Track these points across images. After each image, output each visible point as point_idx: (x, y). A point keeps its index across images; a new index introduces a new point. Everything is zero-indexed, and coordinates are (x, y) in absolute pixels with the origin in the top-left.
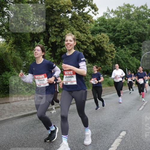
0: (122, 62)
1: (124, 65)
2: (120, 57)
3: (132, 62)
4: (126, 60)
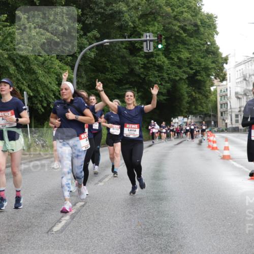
0: (12, 69)
1: (19, 80)
2: (3, 52)
3: (46, 70)
4: (24, 64)
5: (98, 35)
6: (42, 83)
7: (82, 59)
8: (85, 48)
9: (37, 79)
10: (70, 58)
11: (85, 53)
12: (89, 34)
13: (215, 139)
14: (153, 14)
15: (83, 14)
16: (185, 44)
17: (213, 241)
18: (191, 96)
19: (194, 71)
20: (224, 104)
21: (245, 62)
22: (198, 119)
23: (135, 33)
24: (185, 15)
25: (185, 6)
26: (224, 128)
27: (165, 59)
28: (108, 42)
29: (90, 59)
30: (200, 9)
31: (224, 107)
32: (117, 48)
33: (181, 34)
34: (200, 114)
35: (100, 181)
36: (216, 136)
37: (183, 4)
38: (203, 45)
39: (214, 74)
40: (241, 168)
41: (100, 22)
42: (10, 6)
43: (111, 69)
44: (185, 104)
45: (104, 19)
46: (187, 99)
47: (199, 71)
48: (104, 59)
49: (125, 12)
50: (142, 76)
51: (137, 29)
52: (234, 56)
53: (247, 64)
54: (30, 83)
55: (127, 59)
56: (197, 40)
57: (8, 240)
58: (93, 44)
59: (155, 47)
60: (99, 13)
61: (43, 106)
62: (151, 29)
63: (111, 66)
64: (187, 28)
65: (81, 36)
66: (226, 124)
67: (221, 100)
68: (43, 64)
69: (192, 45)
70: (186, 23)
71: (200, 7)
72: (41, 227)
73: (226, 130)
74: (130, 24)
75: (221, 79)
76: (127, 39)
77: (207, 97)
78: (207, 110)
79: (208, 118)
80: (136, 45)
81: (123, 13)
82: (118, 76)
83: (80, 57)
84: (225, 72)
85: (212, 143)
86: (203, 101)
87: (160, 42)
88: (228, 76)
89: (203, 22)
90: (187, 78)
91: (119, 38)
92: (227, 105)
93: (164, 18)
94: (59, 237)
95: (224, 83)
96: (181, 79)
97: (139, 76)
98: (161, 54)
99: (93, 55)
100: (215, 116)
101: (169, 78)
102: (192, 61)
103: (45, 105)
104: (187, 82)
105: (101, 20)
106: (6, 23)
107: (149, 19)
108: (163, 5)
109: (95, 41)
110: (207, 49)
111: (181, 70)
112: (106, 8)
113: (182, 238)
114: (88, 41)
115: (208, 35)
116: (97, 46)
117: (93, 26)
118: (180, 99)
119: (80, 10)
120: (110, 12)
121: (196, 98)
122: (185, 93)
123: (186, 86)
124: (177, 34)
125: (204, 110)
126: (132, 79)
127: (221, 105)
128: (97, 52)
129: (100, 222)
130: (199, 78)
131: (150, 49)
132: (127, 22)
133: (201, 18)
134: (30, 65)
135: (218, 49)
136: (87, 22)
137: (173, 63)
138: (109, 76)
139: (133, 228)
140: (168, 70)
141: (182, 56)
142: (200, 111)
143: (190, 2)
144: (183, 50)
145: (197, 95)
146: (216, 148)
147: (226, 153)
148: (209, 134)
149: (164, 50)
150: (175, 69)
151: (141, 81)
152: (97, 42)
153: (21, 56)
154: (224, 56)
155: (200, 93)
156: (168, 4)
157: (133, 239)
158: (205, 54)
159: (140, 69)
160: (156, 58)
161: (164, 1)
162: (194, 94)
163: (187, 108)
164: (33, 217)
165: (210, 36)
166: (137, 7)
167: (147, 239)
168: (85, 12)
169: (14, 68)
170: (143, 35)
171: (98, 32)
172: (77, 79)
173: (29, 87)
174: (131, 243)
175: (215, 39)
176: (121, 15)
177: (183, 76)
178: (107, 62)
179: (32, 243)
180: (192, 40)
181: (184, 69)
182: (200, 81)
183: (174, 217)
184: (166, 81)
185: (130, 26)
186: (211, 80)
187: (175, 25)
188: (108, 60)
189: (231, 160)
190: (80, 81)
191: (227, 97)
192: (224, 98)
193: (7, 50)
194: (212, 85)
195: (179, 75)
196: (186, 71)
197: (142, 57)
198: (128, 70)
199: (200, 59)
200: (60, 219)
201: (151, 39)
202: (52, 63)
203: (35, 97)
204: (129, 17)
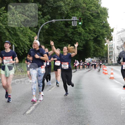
0: (7, 34)
1: (11, 39)
2: (3, 25)
3: (24, 35)
4: (13, 31)
5: (50, 18)
6: (22, 41)
7: (41, 29)
8: (43, 24)
9: (19, 39)
10: (36, 28)
11: (43, 26)
12: (45, 17)
13: (106, 69)
14: (77, 7)
15: (42, 7)
16: (92, 22)
17: (105, 119)
18: (95, 48)
19: (97, 36)
20: (111, 52)
21: (122, 32)
22: (98, 59)
23: (68, 16)
24: (93, 8)
25: (92, 3)
26: (111, 63)
27: (83, 30)
28: (54, 21)
29: (45, 29)
30: (100, 5)
31: (111, 53)
32: (59, 24)
33: (91, 17)
34: (99, 57)
35: (50, 89)
36: (107, 68)
37: (92, 2)
38: (102, 23)
39: (106, 37)
40: (119, 83)
41: (51, 11)
42: (7, 2)
43: (56, 34)
44: (92, 52)
45: (53, 9)
46: (93, 49)
47: (99, 35)
48: (52, 29)
49: (63, 6)
50: (71, 38)
51: (69, 15)
52: (117, 29)
53: (123, 32)
54: (16, 41)
55: (64, 29)
56: (99, 21)
57: (4, 117)
58: (47, 22)
59: (78, 24)
60: (50, 6)
61: (22, 52)
62: (76, 15)
63: (56, 33)
64: (94, 14)
65: (41, 18)
66: (112, 61)
67: (110, 50)
68: (22, 31)
69: (96, 23)
70: (93, 12)
71: (100, 4)
72: (21, 111)
73: (112, 64)
74: (66, 12)
75: (110, 39)
76: (64, 20)
77: (103, 48)
78: (103, 55)
79: (103, 58)
80: (68, 22)
81: (62, 7)
82: (59, 38)
83: (40, 28)
84: (112, 36)
85: (105, 71)
86: (101, 50)
87: (80, 21)
88: (113, 38)
89: (101, 11)
90: (93, 39)
91: (60, 19)
92: (113, 52)
93: (82, 9)
94: (29, 117)
95: (112, 41)
96: (90, 39)
97: (69, 38)
98: (81, 27)
99: (47, 27)
100: (107, 58)
101: (84, 39)
102: (96, 31)
103: (23, 51)
104: (93, 41)
105: (51, 10)
106: (4, 11)
107: (75, 10)
108: (81, 3)
109: (48, 20)
110: (103, 25)
111: (90, 35)
112: (53, 4)
113: (90, 118)
114: (45, 20)
115: (104, 18)
116: (49, 23)
117: (47, 13)
118: (89, 49)
119: (41, 5)
120: (56, 6)
121: (97, 48)
122: (92, 46)
123: (93, 43)
124: (89, 17)
125: (101, 55)
126: (66, 39)
127: (110, 52)
128: (49, 26)
129: (50, 109)
130: (99, 39)
131: (75, 25)
132: (64, 11)
133: (101, 9)
134: (16, 32)
135: (109, 25)
136: (44, 11)
137: (87, 31)
138: (55, 37)
139: (66, 112)
140: (84, 35)
141: (91, 28)
142: (99, 55)
143: (95, 2)
144: (91, 25)
145: (98, 47)
146: (107, 74)
147: (112, 76)
148: (103, 67)
149: (82, 25)
150: (87, 34)
151: (70, 40)
152: (49, 21)
153: (12, 28)
154: (111, 28)
155: (99, 46)
156: (84, 3)
157: (65, 118)
158: (102, 27)
159: (70, 34)
160: (78, 29)
161: (82, 1)
162: (96, 47)
163: (93, 54)
164: (17, 107)
165: (105, 19)
166: (69, 4)
167: (73, 118)
168: (43, 6)
169: (8, 33)
170: (72, 18)
171: (50, 16)
172: (39, 39)
173: (15, 42)
174: (65, 120)
175: (107, 20)
176: (61, 8)
177: (91, 38)
178: (54, 31)
179: (16, 119)
180: (96, 20)
181: (92, 34)
182: (99, 40)
183: (86, 107)
184: (83, 40)
185: (66, 13)
186: (105, 40)
187: (88, 13)
188: (54, 30)
189: (114, 80)
190: (40, 40)
191: (113, 49)
192: (111, 49)
193: (5, 24)
194: (106, 43)
195: (89, 37)
196: (93, 35)
197: (71, 28)
198: (64, 35)
199: (100, 29)
200: (30, 108)
201: (76, 20)
202: (27, 31)
203: (18, 47)
204: (65, 9)
